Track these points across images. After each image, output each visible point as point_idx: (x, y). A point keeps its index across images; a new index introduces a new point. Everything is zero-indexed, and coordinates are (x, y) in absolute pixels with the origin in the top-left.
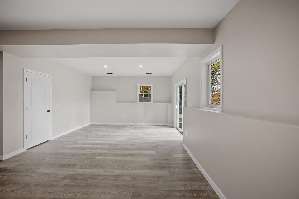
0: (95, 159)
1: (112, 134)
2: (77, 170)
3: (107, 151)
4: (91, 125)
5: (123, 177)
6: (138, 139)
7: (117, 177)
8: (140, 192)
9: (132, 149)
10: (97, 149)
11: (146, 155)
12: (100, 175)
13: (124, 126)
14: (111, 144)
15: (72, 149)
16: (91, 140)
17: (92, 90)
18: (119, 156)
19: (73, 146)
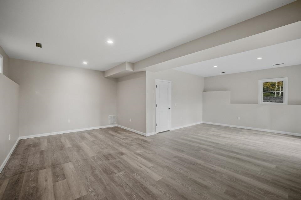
0: (200, 152)
1: (222, 135)
2: (184, 155)
3: (212, 149)
4: (203, 124)
5: (222, 174)
6: (254, 146)
7: (215, 172)
8: (236, 194)
9: (241, 154)
10: (203, 144)
11: (258, 165)
12: (200, 165)
13: (240, 130)
14: (218, 144)
15: (183, 139)
16: (200, 136)
17: (205, 90)
18: (224, 156)
19: (185, 138)
